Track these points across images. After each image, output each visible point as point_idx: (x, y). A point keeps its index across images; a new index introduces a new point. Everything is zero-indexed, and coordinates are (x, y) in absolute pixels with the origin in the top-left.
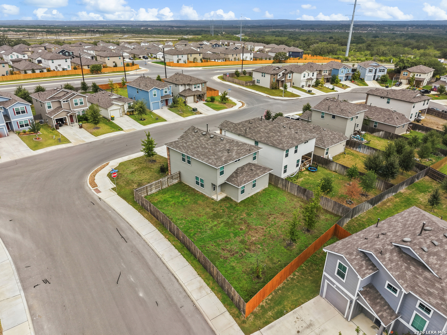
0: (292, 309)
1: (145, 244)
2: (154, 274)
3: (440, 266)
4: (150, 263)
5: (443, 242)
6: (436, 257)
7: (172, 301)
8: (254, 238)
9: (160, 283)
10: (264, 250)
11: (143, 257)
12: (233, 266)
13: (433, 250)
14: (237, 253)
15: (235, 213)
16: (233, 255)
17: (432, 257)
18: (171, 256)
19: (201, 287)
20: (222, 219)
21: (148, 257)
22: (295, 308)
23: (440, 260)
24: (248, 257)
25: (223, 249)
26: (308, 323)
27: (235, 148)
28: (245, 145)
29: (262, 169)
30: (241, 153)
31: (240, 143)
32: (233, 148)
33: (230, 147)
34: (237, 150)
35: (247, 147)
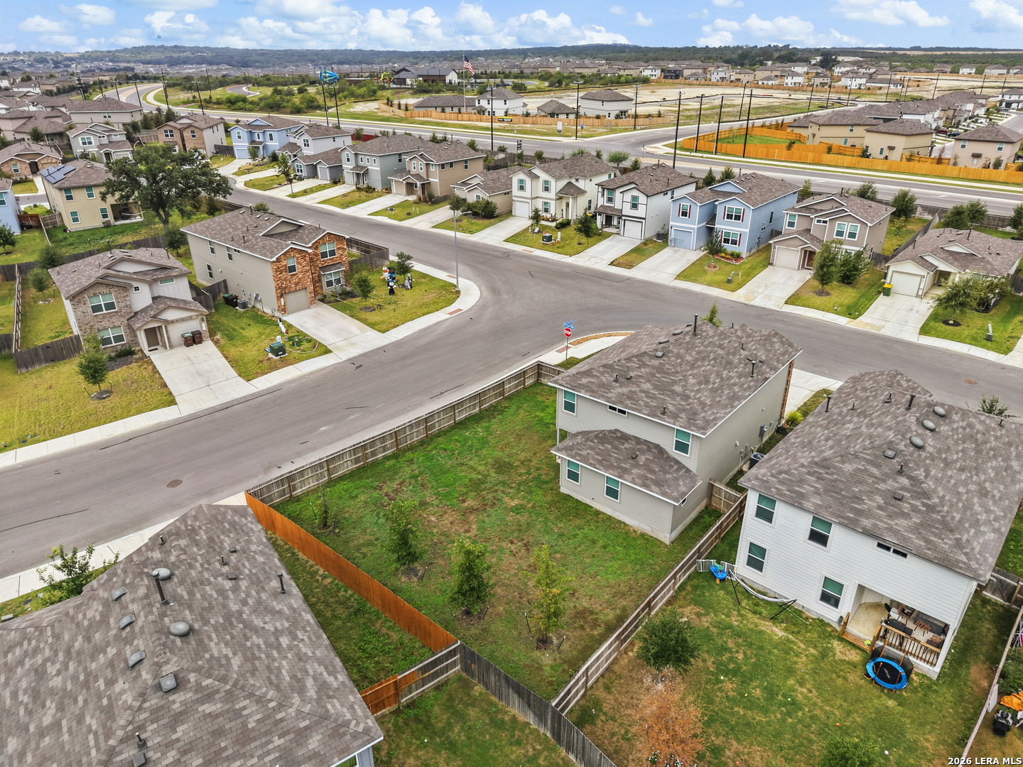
2: (359, 431)
3: (78, 625)
5: (125, 644)
6: (98, 618)
7: (306, 454)
8: (433, 519)
12: (356, 497)
13: (114, 615)
14: (392, 499)
16: (387, 495)
17: (100, 608)
23: (90, 626)
24: (378, 512)
25: (402, 483)
27: (647, 386)
28: (678, 399)
29: (654, 478)
30: (638, 401)
31: (678, 389)
32: (645, 383)
33: (641, 376)
34: (642, 391)
35: (673, 405)
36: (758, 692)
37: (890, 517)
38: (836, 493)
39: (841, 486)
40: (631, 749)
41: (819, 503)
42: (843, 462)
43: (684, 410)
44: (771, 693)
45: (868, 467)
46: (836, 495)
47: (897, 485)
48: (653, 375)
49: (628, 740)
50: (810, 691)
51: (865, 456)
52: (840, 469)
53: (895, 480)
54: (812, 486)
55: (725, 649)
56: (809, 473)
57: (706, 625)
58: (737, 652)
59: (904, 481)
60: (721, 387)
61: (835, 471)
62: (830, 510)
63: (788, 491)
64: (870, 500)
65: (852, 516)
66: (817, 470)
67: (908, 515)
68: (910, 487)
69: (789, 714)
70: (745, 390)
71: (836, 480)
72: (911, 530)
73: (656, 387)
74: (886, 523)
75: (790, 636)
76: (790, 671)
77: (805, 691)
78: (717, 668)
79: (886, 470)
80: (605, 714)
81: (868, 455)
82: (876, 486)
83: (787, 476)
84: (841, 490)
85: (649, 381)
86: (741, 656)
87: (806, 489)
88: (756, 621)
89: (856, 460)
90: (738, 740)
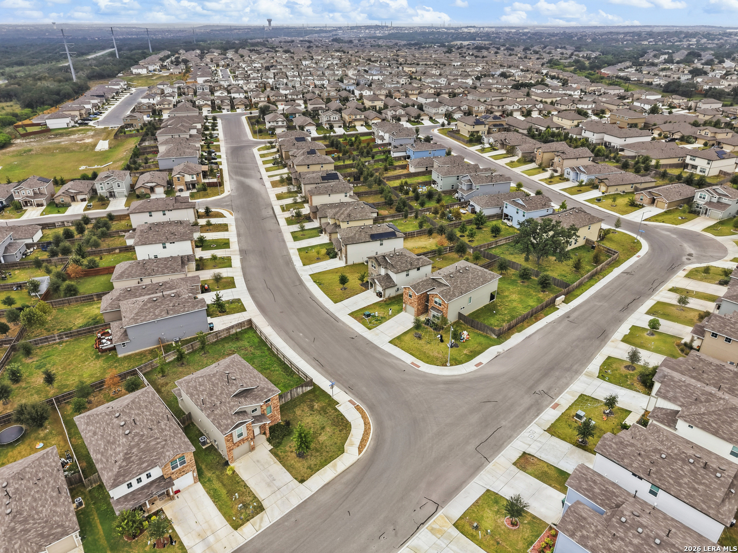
60: (197, 390)
70: (196, 400)
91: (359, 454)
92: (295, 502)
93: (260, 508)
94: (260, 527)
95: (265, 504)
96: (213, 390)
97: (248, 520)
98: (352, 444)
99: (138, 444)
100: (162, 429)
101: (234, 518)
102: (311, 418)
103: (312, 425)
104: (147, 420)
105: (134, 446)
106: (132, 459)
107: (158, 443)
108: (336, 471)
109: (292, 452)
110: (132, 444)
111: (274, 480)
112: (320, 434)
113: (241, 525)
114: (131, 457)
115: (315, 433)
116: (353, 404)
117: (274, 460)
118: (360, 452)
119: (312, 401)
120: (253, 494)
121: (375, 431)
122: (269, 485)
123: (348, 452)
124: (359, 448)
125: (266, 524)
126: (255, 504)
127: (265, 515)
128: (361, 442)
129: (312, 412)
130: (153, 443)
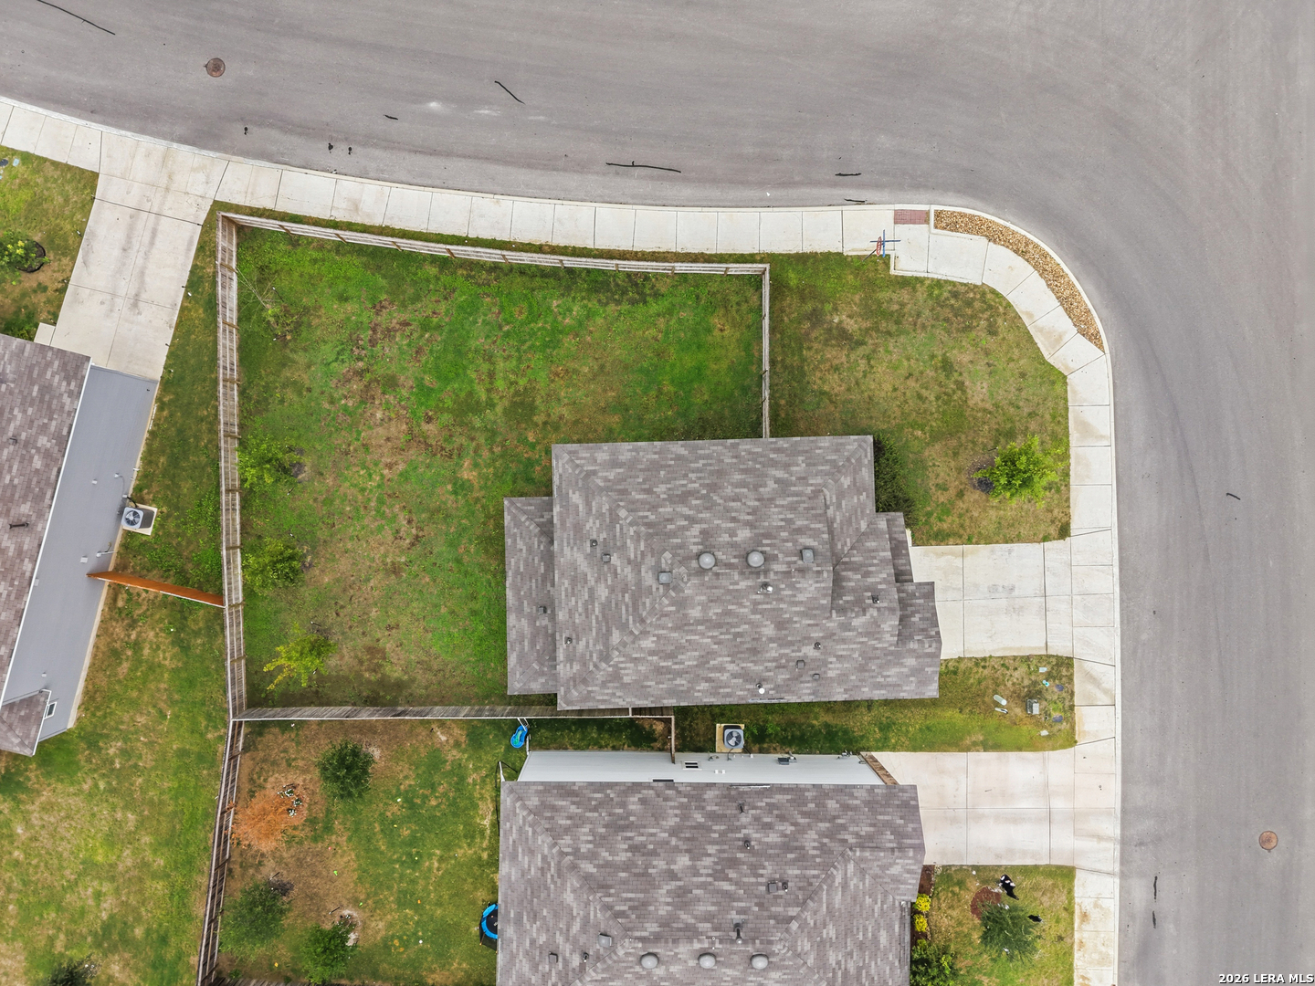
0: (183, 309)
1: (570, 197)
2: (464, 156)
4: (500, 169)
7: (375, 146)
8: (379, 415)
9: (433, 153)
10: (332, 402)
11: (529, 166)
12: (346, 300)
14: (373, 342)
15: (494, 461)
16: (374, 330)
18: (482, 216)
19: (356, 208)
20: (499, 409)
21: (523, 175)
22: (180, 317)
24: (343, 349)
25: (406, 324)
26: (141, 304)
27: (603, 592)
28: (600, 647)
29: (526, 648)
30: (573, 595)
31: (616, 637)
32: (607, 587)
33: (616, 574)
34: (591, 591)
35: (587, 646)
36: (406, 832)
37: (527, 953)
38: (532, 892)
39: (543, 895)
40: (283, 772)
41: (513, 878)
42: (574, 891)
43: (584, 664)
44: (413, 841)
45: (578, 920)
46: (529, 893)
47: (568, 955)
48: (624, 591)
49: (289, 765)
50: (438, 869)
51: (592, 913)
52: (563, 890)
53: (573, 951)
54: (529, 866)
55: (433, 787)
56: (544, 858)
57: (449, 757)
58: (436, 797)
59: (576, 961)
61: (559, 885)
62: (509, 892)
63: (514, 842)
64: (538, 930)
65: (512, 915)
66: (552, 864)
67: (537, 971)
68: (570, 968)
69: (402, 863)
71: (547, 888)
72: (520, 976)
73: (605, 607)
74: (518, 950)
75: (488, 831)
76: (448, 847)
77: (436, 865)
78: (407, 792)
79: (582, 940)
80: (297, 735)
81: (595, 916)
82: (558, 933)
83: (530, 834)
84: (538, 897)
85: (612, 590)
86: (434, 803)
87: (524, 860)
88: (487, 796)
89: (583, 905)
90: (350, 839)
91: (1101, 347)
92: (1108, 583)
93: (1062, 666)
94: (1106, 692)
95: (1059, 648)
96: (737, 635)
97: (1072, 708)
98: (1058, 341)
99: (821, 946)
100: (786, 848)
101: (1044, 733)
102: (880, 369)
103: (911, 383)
104: (719, 875)
105: (821, 957)
106: (852, 970)
107: (845, 886)
108: (1102, 437)
109: (960, 494)
110: (810, 962)
111: (1012, 589)
112: (960, 386)
113: (1073, 728)
114: (846, 971)
115: (944, 398)
116: (922, 218)
117: (952, 554)
118: (1094, 338)
119: (815, 317)
120: (1015, 658)
121: (1059, 247)
122: (1019, 611)
123: (1073, 366)
124: (1083, 333)
125: (1112, 678)
126: (1043, 670)
127: (1087, 666)
128: (1069, 311)
129: (861, 350)
130: (838, 898)
